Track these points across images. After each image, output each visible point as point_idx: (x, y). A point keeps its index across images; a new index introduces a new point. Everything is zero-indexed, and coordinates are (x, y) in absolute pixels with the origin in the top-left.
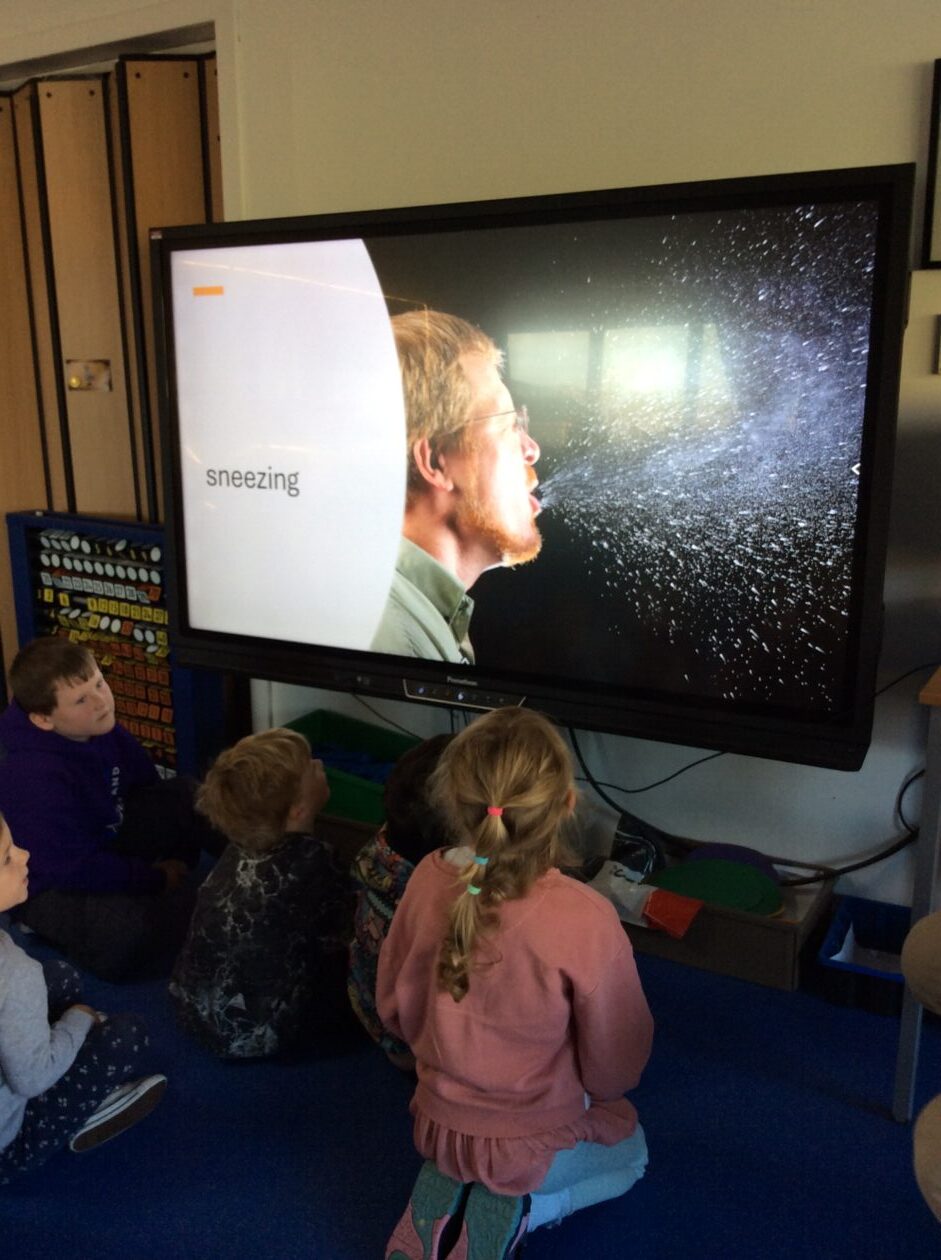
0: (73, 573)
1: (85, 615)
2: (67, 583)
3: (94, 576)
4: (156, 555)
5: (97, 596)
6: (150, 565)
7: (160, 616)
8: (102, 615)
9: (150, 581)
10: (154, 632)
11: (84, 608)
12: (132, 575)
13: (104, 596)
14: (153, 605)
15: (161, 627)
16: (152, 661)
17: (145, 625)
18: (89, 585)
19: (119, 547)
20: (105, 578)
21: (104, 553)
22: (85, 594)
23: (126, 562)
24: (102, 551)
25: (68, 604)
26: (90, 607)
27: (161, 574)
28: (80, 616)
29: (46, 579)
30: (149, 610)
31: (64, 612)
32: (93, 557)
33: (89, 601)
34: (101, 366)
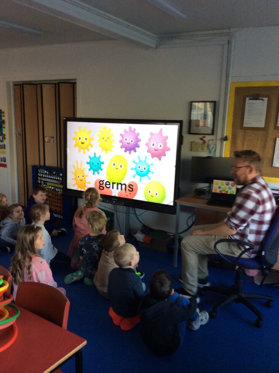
0: (45, 177)
1: (47, 186)
2: (43, 179)
3: (49, 178)
4: (61, 175)
5: (49, 182)
6: (60, 177)
7: (61, 186)
8: (50, 186)
9: (60, 180)
10: (60, 189)
11: (46, 184)
12: (56, 178)
13: (51, 182)
14: (60, 184)
15: (61, 188)
16: (59, 195)
17: (58, 188)
18: (48, 180)
19: (54, 173)
20: (51, 179)
21: (51, 174)
22: (47, 182)
23: (55, 176)
24: (51, 173)
25: (43, 183)
26: (48, 184)
27: (62, 178)
28: (45, 186)
29: (39, 178)
30: (59, 185)
31: (42, 185)
32: (49, 175)
33: (47, 183)
34: (52, 138)
